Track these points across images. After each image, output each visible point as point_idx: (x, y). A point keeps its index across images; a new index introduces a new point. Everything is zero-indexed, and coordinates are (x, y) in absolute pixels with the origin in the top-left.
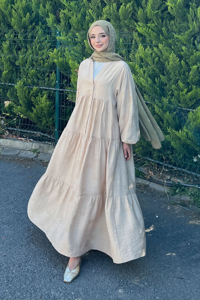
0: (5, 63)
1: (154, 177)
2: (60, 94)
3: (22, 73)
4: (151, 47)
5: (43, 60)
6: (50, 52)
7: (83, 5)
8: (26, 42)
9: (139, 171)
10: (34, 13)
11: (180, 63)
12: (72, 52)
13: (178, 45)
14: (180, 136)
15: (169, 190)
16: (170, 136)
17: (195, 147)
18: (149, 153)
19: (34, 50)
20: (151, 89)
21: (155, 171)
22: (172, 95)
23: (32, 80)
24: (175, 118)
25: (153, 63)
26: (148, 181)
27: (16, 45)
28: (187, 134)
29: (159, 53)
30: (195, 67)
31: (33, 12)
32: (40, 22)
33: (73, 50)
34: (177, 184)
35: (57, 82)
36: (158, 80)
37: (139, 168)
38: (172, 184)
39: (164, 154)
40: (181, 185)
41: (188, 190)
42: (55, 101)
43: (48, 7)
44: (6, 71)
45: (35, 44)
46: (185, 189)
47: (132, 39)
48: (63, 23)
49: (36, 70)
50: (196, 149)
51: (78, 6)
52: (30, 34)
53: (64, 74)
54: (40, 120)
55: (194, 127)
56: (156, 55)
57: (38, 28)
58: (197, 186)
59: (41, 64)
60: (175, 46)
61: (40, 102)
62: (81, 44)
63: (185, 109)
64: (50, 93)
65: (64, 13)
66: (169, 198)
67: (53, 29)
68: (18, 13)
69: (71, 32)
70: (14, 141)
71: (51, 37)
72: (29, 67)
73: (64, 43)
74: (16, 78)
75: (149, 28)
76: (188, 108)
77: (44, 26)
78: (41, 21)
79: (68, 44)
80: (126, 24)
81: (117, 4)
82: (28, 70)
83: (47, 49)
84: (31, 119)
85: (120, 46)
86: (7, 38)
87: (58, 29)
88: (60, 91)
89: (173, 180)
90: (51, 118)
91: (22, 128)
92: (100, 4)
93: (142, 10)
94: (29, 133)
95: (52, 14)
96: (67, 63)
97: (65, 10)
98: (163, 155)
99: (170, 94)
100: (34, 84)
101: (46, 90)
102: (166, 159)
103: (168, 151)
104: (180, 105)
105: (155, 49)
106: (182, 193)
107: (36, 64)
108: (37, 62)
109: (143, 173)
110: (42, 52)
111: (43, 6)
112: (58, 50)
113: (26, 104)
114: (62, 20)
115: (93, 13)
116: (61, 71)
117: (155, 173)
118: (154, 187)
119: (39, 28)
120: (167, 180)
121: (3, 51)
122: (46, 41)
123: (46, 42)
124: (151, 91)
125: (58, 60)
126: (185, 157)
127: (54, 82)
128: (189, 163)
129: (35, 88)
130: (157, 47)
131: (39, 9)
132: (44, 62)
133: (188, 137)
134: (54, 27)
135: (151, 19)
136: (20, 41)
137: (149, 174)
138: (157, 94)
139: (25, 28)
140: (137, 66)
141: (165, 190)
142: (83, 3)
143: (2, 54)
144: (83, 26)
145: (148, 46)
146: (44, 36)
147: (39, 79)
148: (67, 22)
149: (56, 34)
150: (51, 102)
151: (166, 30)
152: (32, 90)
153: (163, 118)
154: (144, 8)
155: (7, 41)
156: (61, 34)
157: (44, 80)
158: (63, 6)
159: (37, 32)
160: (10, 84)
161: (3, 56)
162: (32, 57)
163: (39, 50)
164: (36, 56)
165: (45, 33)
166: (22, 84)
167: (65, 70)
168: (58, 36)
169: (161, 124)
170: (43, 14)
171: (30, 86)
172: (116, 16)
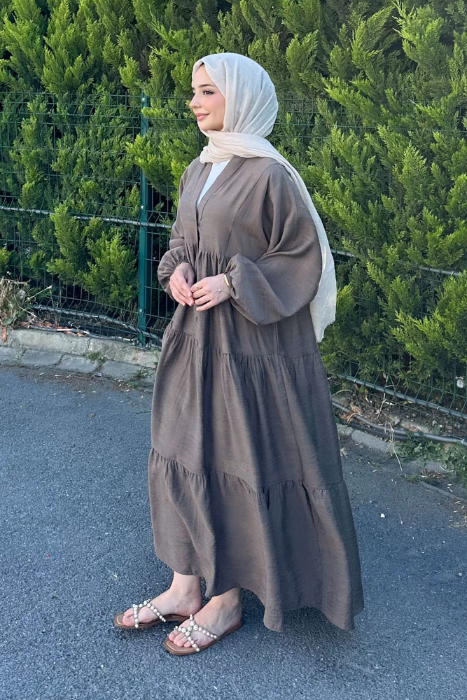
0: (27, 166)
1: (363, 419)
2: (149, 235)
3: (64, 188)
4: (357, 133)
5: (112, 159)
6: (128, 143)
7: (201, 39)
8: (73, 120)
10: (92, 56)
11: (429, 169)
12: (176, 142)
13: (421, 128)
14: (427, 329)
15: (399, 448)
16: (404, 330)
18: (350, 365)
19: (91, 138)
20: (359, 225)
21: (363, 404)
22: (408, 240)
23: (86, 202)
24: (414, 291)
25: (364, 167)
26: (348, 428)
27: (52, 127)
28: (442, 326)
29: (377, 146)
30: (463, 178)
31: (88, 53)
32: (104, 76)
33: (179, 139)
34: (417, 435)
35: (142, 207)
36: (374, 205)
38: (406, 436)
39: (386, 369)
40: (426, 438)
41: (442, 448)
42: (137, 249)
43: (122, 41)
44: (30, 182)
45: (94, 123)
46: (435, 447)
47: (315, 115)
48: (155, 77)
49: (97, 181)
50: (463, 360)
51: (191, 41)
52: (83, 103)
53: (159, 190)
54: (106, 290)
56: (370, 151)
57: (99, 88)
59: (106, 169)
60: (417, 130)
61: (105, 250)
63: (438, 271)
64: (126, 231)
65: (159, 57)
67: (134, 92)
68: (57, 56)
69: (174, 99)
70: (49, 336)
71: (128, 108)
72: (81, 175)
73: (159, 122)
74: (51, 197)
75: (357, 89)
76: (445, 270)
77: (112, 85)
78: (106, 74)
79: (166, 124)
80: (302, 80)
81: (280, 36)
82: (78, 180)
83: (119, 136)
84: (85, 286)
85: (285, 130)
86: (33, 111)
87: (145, 91)
88: (148, 227)
89: (408, 427)
90: (129, 285)
91: (65, 306)
92: (240, 35)
93: (339, 50)
94: (82, 317)
95: (132, 58)
96: (165, 168)
97: (161, 50)
98: (383, 370)
99: (403, 236)
100: (91, 211)
101: (118, 224)
102: (389, 380)
103: (395, 362)
104: (426, 261)
105: (368, 137)
106: (429, 457)
107: (95, 168)
108: (97, 163)
109: (338, 409)
110: (108, 141)
111: (111, 40)
112: (144, 137)
113: (75, 254)
114: (153, 72)
116: (151, 184)
117: (364, 410)
118: (363, 440)
119: (103, 89)
120: (394, 426)
121: (22, 140)
122: (118, 117)
123: (118, 120)
124: (358, 230)
125: (146, 159)
126: (436, 375)
127: (136, 208)
128: (444, 389)
129: (94, 220)
130: (374, 133)
131: (102, 47)
132: (114, 164)
133: (444, 334)
134: (137, 87)
135: (361, 69)
136: (61, 117)
137: (353, 412)
138: (372, 236)
139: (72, 88)
140: (326, 174)
142: (202, 34)
143: (21, 146)
145: (351, 130)
146: (113, 107)
148: (166, 75)
149: (139, 102)
150: (128, 250)
151: (394, 94)
152: (88, 226)
153: (385, 290)
154: (344, 45)
155: (31, 119)
156: (151, 104)
157: (114, 202)
158: (156, 41)
159: (98, 98)
160: (38, 211)
161: (22, 150)
162: (87, 152)
163: (103, 138)
164: (97, 150)
165: (114, 101)
166: (65, 212)
167: (160, 181)
168: (144, 108)
169: (381, 302)
170: (111, 57)
171: (82, 215)
172: (278, 62)
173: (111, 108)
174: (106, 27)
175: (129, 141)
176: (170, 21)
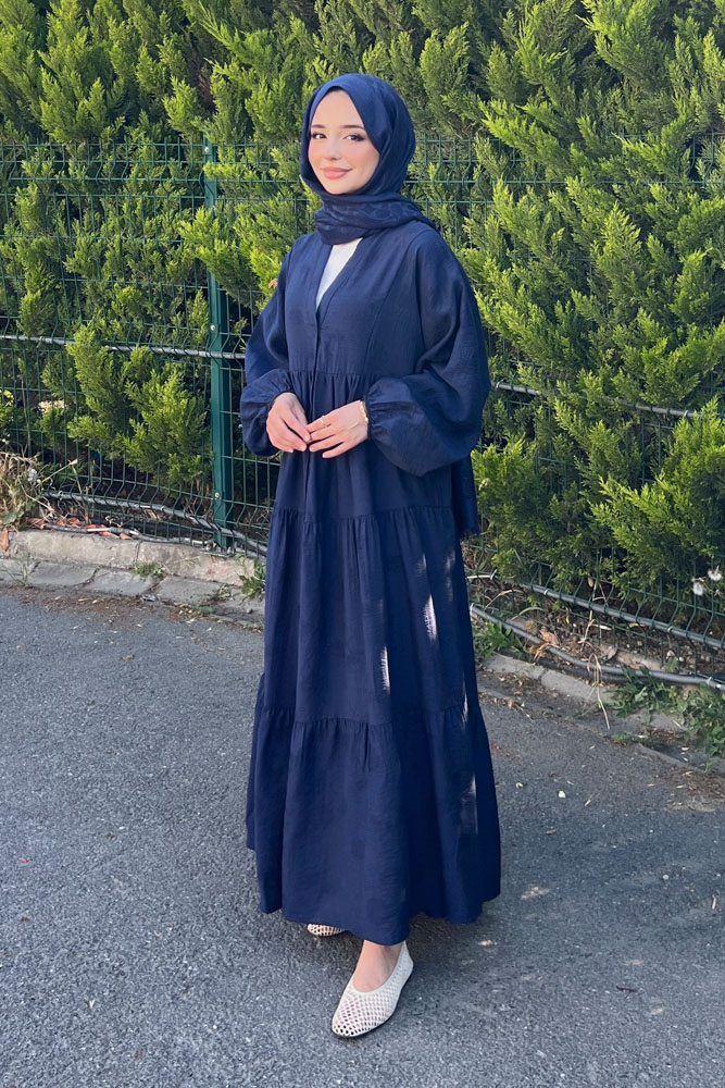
0: (26, 265)
1: (559, 653)
2: (225, 372)
3: (88, 301)
4: (538, 190)
5: (162, 250)
6: (183, 223)
7: (291, 45)
8: (96, 187)
9: (508, 632)
10: (121, 81)
11: (644, 246)
12: (260, 218)
13: (634, 180)
14: (647, 505)
15: (612, 695)
16: (611, 507)
17: (699, 545)
18: (540, 568)
19: (126, 216)
20: (540, 341)
21: (562, 629)
22: (617, 363)
23: (125, 322)
24: (630, 444)
25: (548, 247)
26: (537, 667)
27: (64, 201)
28: (670, 498)
29: (566, 212)
30: (695, 258)
31: (115, 77)
32: (143, 113)
33: (266, 213)
34: (640, 673)
35: (212, 327)
36: (564, 309)
37: (507, 621)
38: (623, 675)
39: (592, 572)
40: (653, 678)
41: (678, 694)
42: (208, 396)
43: (167, 54)
44: (32, 292)
45: (130, 192)
46: (668, 692)
47: (474, 164)
48: (222, 113)
49: (139, 287)
50: (704, 550)
51: (274, 48)
52: (111, 159)
53: (237, 298)
54: (161, 464)
55: (694, 475)
56: (558, 219)
57: (136, 133)
58: (708, 681)
59: (152, 267)
60: (626, 182)
61: (156, 399)
62: (292, 190)
63: (664, 411)
64: (189, 367)
65: (225, 77)
66: (611, 722)
67: (190, 138)
68: (63, 83)
69: (254, 147)
70: (75, 539)
71: (184, 165)
72: (115, 278)
73: (232, 186)
74: (68, 316)
75: (531, 119)
76: (674, 408)
77: (157, 129)
78: (147, 110)
79: (244, 191)
80: (448, 108)
81: (412, 36)
82: (110, 286)
83: (172, 211)
85: (429, 191)
86: (31, 174)
87: (207, 136)
88: (223, 359)
89: (628, 663)
90: (196, 455)
91: (99, 493)
92: (352, 36)
93: (503, 55)
94: (126, 509)
95: (183, 82)
96: (243, 261)
97: (226, 66)
98: (588, 573)
99: (610, 357)
100: (133, 337)
101: (176, 357)
102: (598, 587)
103: (605, 560)
104: (644, 396)
105: (554, 197)
106: (657, 707)
107: (135, 266)
108: (138, 258)
109: (522, 639)
110: (153, 221)
111: (149, 53)
112: (209, 213)
113: (110, 408)
114: (218, 103)
115: (326, 72)
116: (224, 289)
117: (561, 637)
118: (559, 686)
119: (142, 135)
120: (605, 662)
121: (17, 224)
122: (169, 181)
123: (167, 186)
124: (540, 350)
125: (212, 248)
126: (664, 580)
127: (203, 330)
128: (681, 600)
129: (137, 351)
130: (562, 191)
131: (135, 65)
132: (165, 258)
133: (672, 510)
134: (194, 129)
135: (539, 86)
136: (77, 185)
137: (544, 642)
138: (561, 358)
139: (91, 135)
140: (489, 262)
141: (597, 695)
142: (291, 37)
143: (17, 233)
144: (295, 120)
145: (528, 188)
146: (160, 164)
147: (149, 319)
148: (240, 108)
149: (200, 155)
150: (194, 398)
151: (592, 124)
152: (129, 360)
153: (583, 446)
154: (511, 46)
155: (30, 187)
156: (220, 156)
157: (169, 321)
158: (222, 52)
159: (134, 150)
160: (49, 340)
161: (18, 239)
162: (121, 240)
163: (145, 216)
164: (137, 237)
165: (161, 153)
166: (89, 339)
167: (237, 283)
168: (208, 163)
169: (579, 466)
170: (151, 82)
171: (120, 344)
172: (411, 80)
173: (155, 166)
174: (140, 32)
175: (186, 219)
176: (240, 18)
